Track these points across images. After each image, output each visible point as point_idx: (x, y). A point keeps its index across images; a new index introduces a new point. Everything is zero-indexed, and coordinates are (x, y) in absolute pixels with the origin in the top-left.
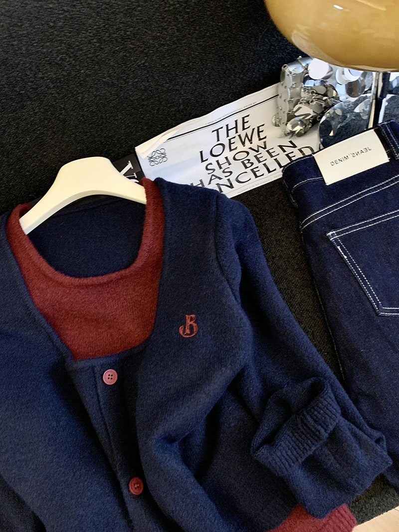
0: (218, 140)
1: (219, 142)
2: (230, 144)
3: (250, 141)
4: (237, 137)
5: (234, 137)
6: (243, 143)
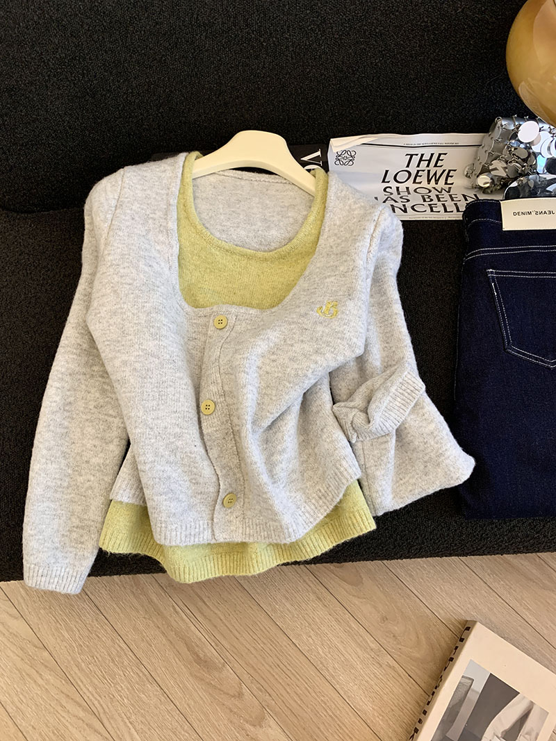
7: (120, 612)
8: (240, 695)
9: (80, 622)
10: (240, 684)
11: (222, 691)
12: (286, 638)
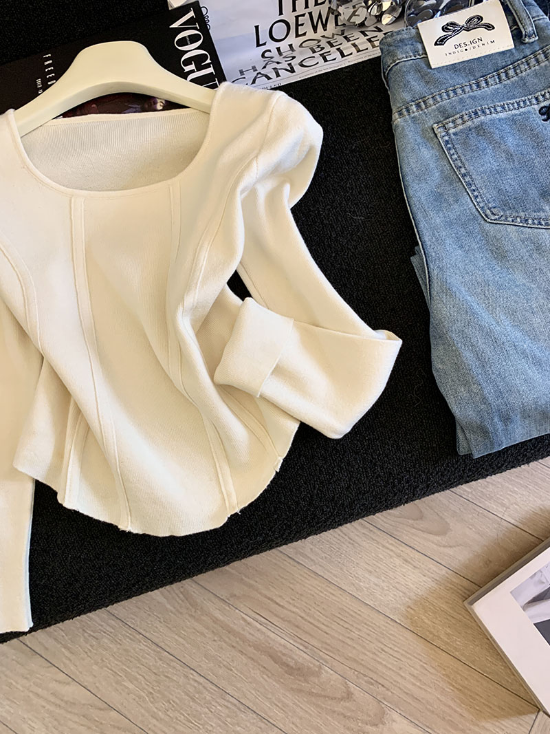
0: (281, 13)
1: (281, 17)
2: (297, 25)
3: (325, 27)
4: (307, 16)
5: (303, 15)
6: (315, 29)
7: (184, 642)
8: (349, 696)
9: (142, 667)
10: (346, 683)
11: (328, 697)
12: (382, 617)
